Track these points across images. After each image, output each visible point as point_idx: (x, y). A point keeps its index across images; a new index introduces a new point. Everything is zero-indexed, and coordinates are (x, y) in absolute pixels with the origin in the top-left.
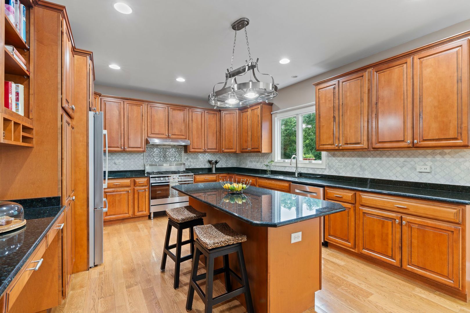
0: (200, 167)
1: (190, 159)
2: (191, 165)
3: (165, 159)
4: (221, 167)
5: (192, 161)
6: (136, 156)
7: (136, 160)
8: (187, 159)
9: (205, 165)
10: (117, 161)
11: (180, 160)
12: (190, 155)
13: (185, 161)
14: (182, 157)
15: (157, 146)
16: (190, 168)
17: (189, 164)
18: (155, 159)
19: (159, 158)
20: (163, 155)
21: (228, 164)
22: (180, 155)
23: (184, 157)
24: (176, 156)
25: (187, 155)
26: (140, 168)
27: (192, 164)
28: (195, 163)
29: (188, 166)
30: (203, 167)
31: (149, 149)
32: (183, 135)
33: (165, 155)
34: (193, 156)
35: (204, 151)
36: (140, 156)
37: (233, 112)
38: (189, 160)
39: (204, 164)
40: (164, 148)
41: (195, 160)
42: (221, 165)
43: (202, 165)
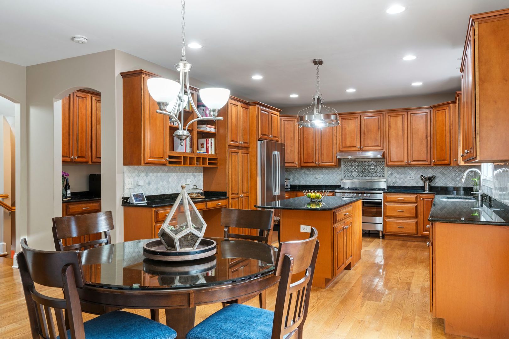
0: (410, 185)
1: (396, 175)
2: (396, 182)
3: (364, 174)
4: (444, 186)
5: (398, 176)
6: (334, 171)
7: (334, 175)
8: (392, 174)
9: (417, 182)
10: (317, 176)
11: (381, 175)
12: (395, 169)
13: (388, 176)
14: (385, 172)
15: (355, 160)
16: (396, 185)
17: (394, 180)
18: (353, 174)
19: (357, 173)
20: (362, 169)
21: (457, 183)
22: (382, 169)
23: (388, 172)
24: (376, 171)
25: (392, 169)
26: (338, 183)
27: (398, 180)
28: (402, 180)
29: (392, 183)
30: (415, 185)
31: (347, 163)
32: (378, 146)
33: (364, 169)
34: (400, 171)
35: (407, 164)
36: (338, 170)
37: (445, 108)
38: (393, 176)
39: (415, 181)
40: (363, 162)
41: (402, 176)
42: (444, 183)
43: (412, 182)
